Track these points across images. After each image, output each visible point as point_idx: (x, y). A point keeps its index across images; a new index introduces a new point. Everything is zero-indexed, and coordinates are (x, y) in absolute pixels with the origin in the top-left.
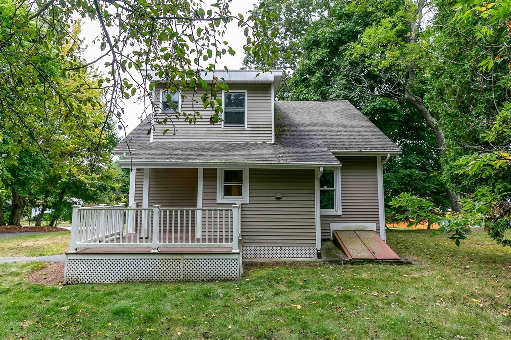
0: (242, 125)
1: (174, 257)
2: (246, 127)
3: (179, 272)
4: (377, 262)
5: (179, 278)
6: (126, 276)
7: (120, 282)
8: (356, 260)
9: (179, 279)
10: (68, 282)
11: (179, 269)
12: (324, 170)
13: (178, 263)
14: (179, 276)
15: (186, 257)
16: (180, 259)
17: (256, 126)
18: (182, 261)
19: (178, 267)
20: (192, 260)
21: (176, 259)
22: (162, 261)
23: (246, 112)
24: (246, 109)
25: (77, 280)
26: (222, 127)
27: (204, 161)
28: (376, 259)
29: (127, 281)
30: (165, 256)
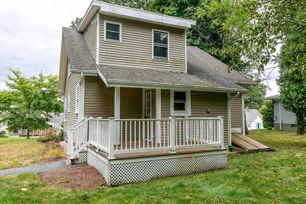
0: (166, 58)
1: (188, 156)
2: (169, 59)
3: (192, 166)
4: (261, 151)
5: (192, 170)
6: (156, 174)
7: (153, 179)
8: (252, 151)
9: (192, 172)
10: (112, 184)
11: (192, 164)
12: (240, 94)
13: (190, 160)
14: (192, 169)
15: (196, 155)
16: (192, 157)
17: (175, 60)
18: (194, 158)
19: (191, 163)
20: (199, 157)
21: (189, 157)
22: (180, 159)
23: (169, 48)
24: (169, 46)
25: (119, 182)
26: (153, 58)
27: (171, 84)
28: (260, 149)
29: (158, 178)
30: (182, 155)
